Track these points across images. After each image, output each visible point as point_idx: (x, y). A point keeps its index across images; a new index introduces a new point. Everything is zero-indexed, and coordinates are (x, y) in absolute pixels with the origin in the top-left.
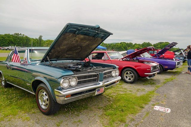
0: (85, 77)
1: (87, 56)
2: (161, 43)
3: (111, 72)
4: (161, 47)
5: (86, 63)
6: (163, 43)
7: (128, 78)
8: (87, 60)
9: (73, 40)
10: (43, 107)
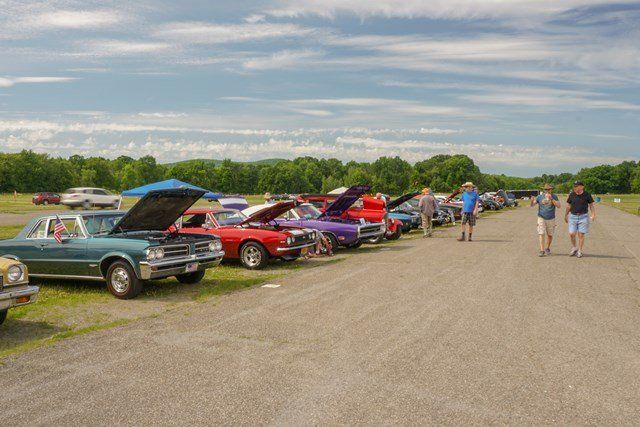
0: (173, 249)
1: (172, 223)
2: (441, 158)
3: (207, 245)
4: (443, 174)
5: (171, 234)
6: (448, 157)
7: (252, 260)
8: (173, 229)
9: (154, 205)
10: (118, 291)
